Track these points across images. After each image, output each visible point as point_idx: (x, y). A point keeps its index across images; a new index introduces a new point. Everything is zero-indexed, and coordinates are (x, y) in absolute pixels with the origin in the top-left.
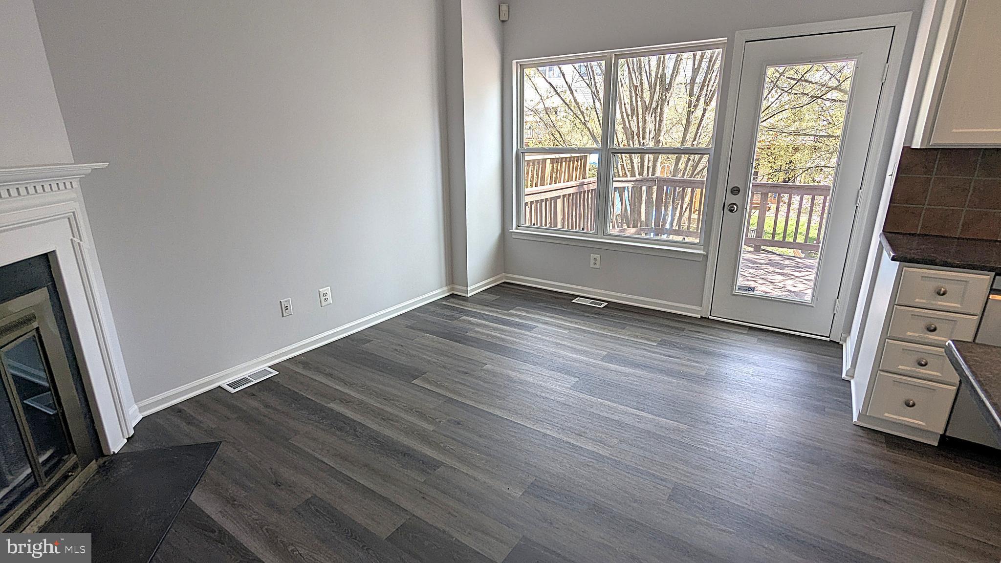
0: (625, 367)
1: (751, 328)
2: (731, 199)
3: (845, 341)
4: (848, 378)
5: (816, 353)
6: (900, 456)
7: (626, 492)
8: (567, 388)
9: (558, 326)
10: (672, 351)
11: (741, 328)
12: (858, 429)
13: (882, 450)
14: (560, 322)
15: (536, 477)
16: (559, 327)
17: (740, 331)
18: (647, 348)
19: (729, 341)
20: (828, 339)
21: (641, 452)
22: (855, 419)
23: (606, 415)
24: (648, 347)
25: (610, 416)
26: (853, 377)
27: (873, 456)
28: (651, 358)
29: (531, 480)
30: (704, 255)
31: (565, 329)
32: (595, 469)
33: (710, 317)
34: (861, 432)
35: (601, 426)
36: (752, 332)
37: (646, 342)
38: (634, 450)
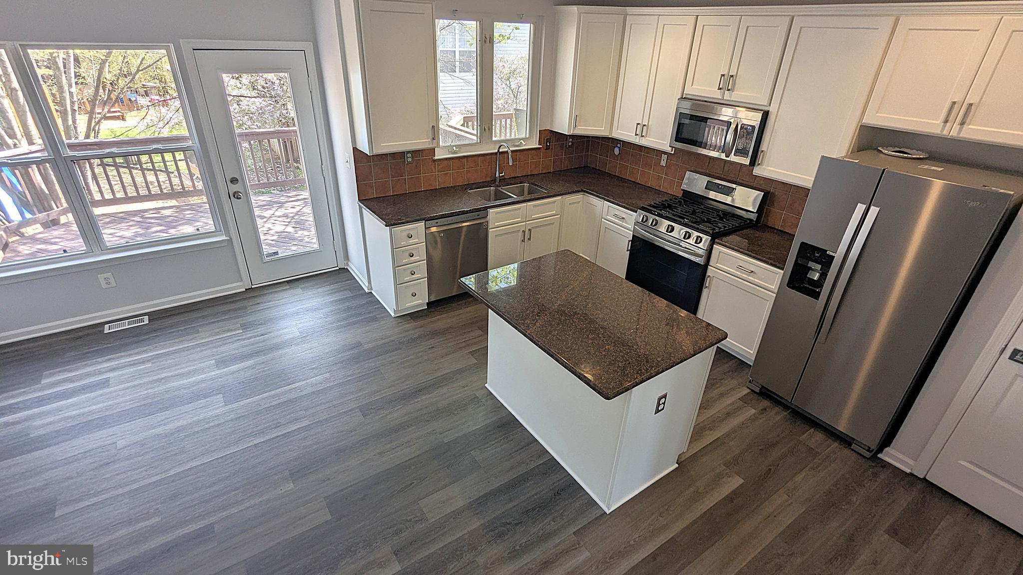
0: (242, 362)
1: (288, 282)
2: (233, 188)
3: (348, 265)
4: (369, 291)
5: (340, 282)
6: (421, 322)
7: (342, 432)
8: (222, 406)
9: (131, 365)
10: (259, 330)
11: (282, 285)
12: (397, 319)
13: (413, 324)
14: (127, 360)
15: (287, 469)
16: (134, 364)
17: (281, 288)
18: (240, 338)
19: (285, 300)
20: (338, 268)
21: (323, 407)
22: (393, 315)
23: (275, 403)
24: (239, 336)
25: (279, 401)
26: (372, 289)
27: (413, 329)
28: (253, 344)
29: (287, 473)
30: (228, 240)
31: (143, 363)
32: (313, 435)
33: (253, 287)
34: (400, 320)
35: (283, 412)
36: (292, 285)
37: (229, 334)
38: (318, 408)
